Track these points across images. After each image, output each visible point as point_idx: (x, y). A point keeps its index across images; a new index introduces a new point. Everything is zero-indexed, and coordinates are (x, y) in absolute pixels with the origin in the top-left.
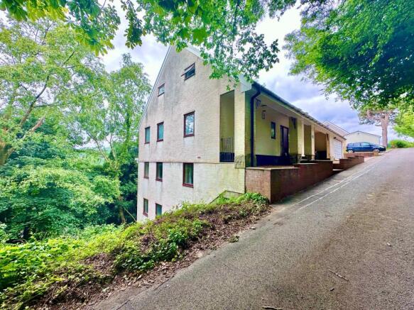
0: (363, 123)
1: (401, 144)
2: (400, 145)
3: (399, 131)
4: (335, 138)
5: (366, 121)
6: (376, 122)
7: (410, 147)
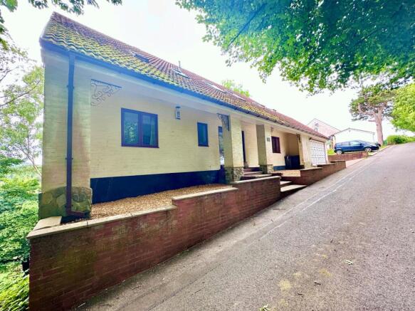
0: (356, 120)
1: (399, 139)
2: (398, 141)
3: (396, 125)
4: (310, 139)
5: (358, 117)
6: (369, 117)
7: (410, 141)
